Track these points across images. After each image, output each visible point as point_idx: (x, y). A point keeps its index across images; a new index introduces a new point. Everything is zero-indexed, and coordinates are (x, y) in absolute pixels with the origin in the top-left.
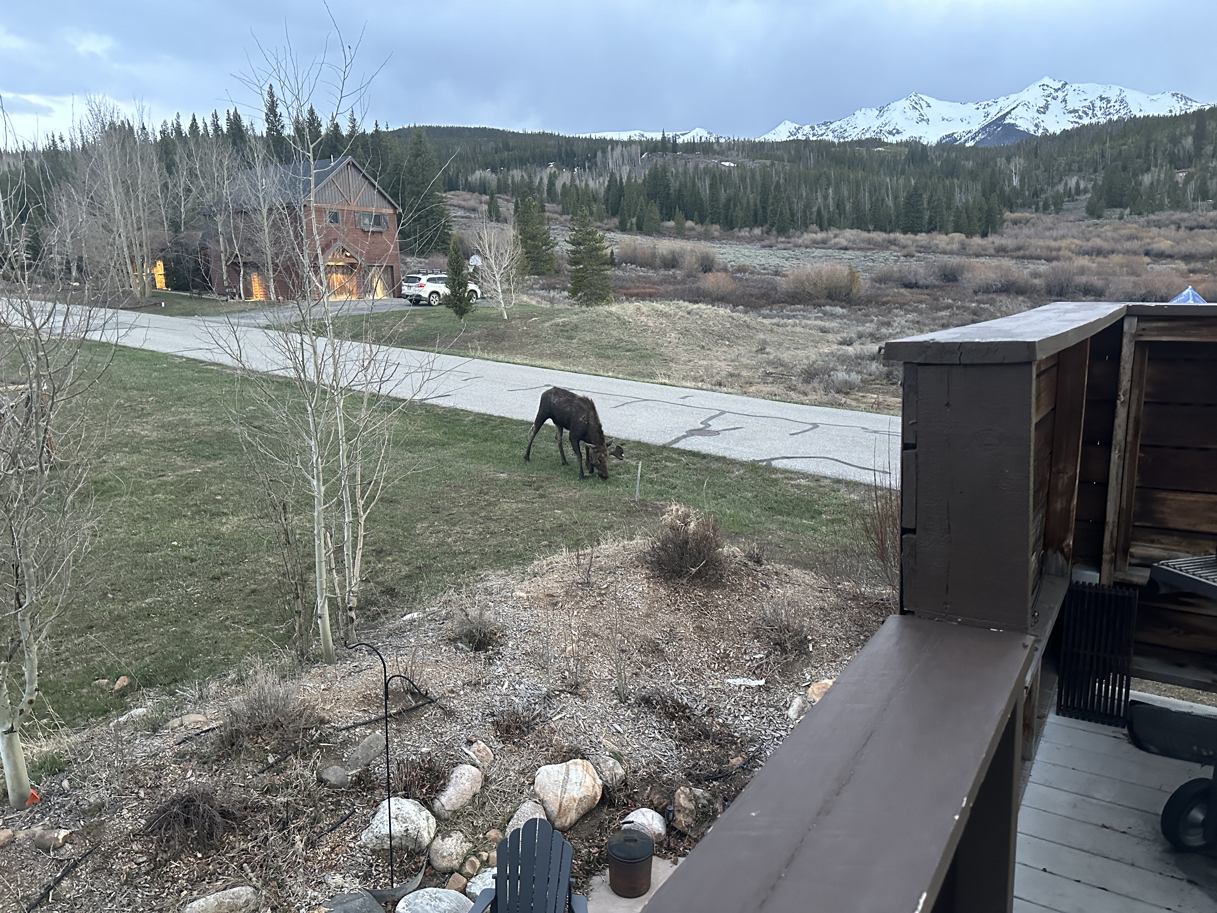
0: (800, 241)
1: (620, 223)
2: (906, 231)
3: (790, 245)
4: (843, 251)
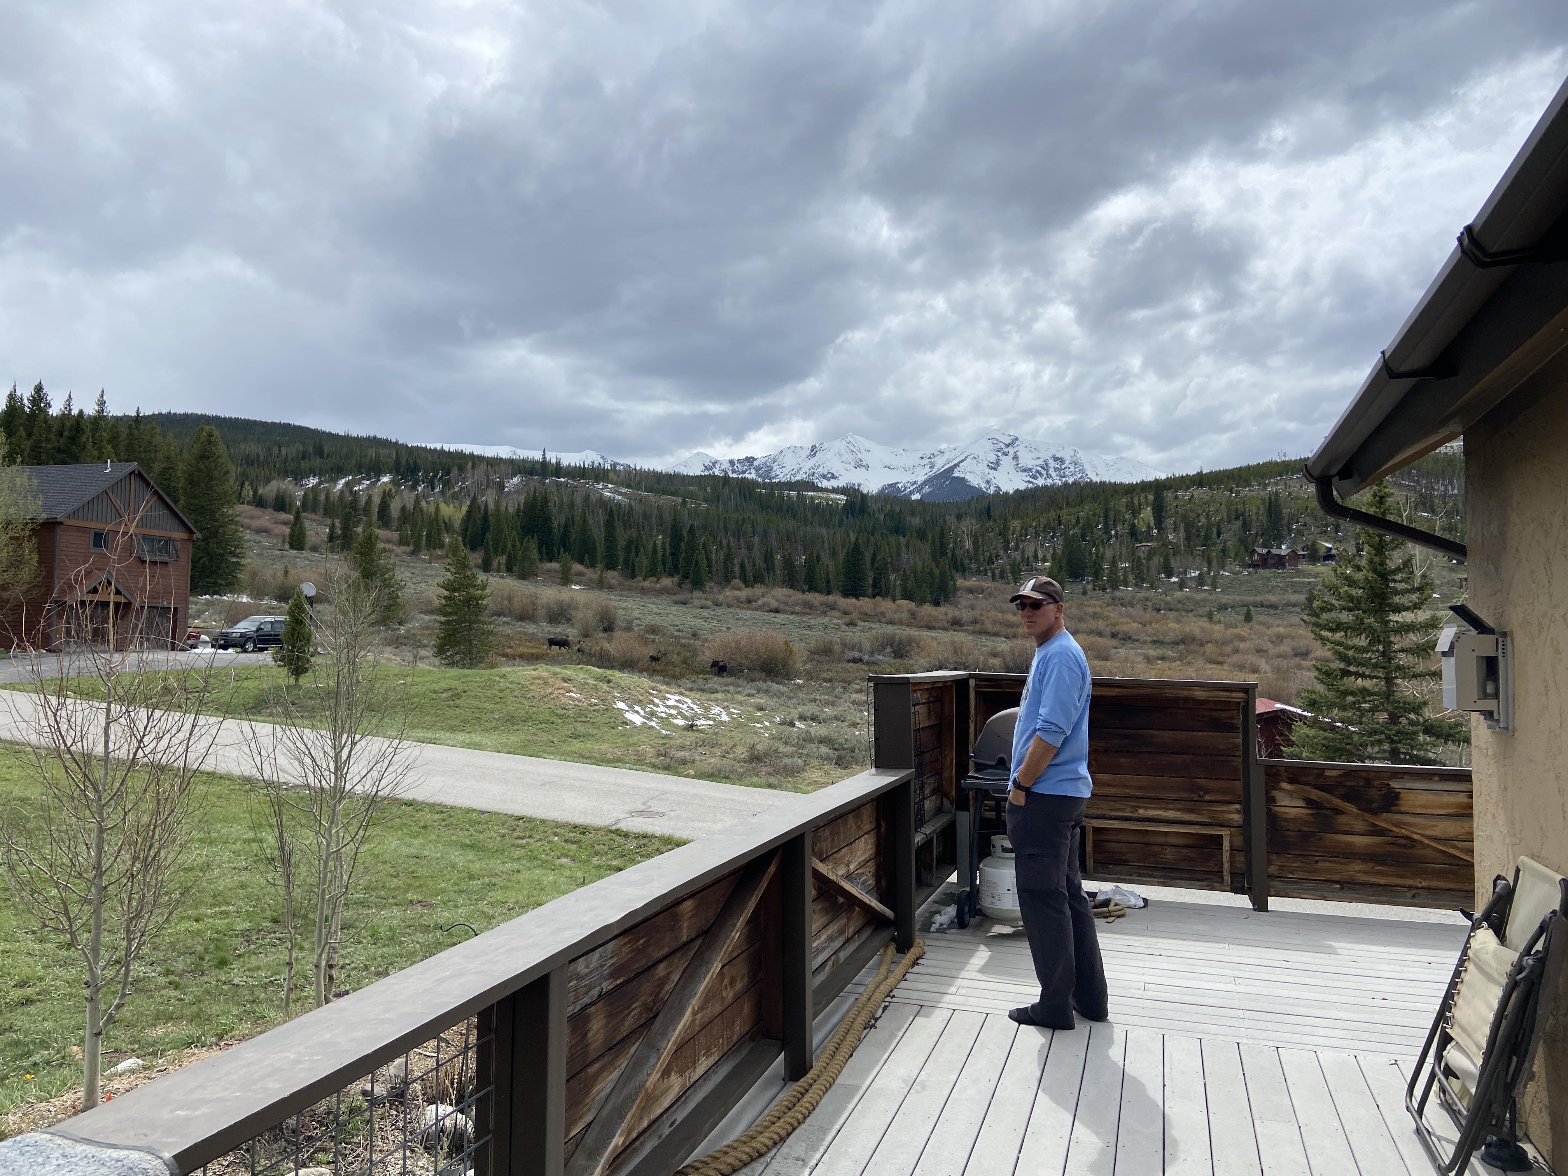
0: (720, 598)
1: (483, 561)
2: (846, 594)
3: (709, 603)
4: (773, 615)
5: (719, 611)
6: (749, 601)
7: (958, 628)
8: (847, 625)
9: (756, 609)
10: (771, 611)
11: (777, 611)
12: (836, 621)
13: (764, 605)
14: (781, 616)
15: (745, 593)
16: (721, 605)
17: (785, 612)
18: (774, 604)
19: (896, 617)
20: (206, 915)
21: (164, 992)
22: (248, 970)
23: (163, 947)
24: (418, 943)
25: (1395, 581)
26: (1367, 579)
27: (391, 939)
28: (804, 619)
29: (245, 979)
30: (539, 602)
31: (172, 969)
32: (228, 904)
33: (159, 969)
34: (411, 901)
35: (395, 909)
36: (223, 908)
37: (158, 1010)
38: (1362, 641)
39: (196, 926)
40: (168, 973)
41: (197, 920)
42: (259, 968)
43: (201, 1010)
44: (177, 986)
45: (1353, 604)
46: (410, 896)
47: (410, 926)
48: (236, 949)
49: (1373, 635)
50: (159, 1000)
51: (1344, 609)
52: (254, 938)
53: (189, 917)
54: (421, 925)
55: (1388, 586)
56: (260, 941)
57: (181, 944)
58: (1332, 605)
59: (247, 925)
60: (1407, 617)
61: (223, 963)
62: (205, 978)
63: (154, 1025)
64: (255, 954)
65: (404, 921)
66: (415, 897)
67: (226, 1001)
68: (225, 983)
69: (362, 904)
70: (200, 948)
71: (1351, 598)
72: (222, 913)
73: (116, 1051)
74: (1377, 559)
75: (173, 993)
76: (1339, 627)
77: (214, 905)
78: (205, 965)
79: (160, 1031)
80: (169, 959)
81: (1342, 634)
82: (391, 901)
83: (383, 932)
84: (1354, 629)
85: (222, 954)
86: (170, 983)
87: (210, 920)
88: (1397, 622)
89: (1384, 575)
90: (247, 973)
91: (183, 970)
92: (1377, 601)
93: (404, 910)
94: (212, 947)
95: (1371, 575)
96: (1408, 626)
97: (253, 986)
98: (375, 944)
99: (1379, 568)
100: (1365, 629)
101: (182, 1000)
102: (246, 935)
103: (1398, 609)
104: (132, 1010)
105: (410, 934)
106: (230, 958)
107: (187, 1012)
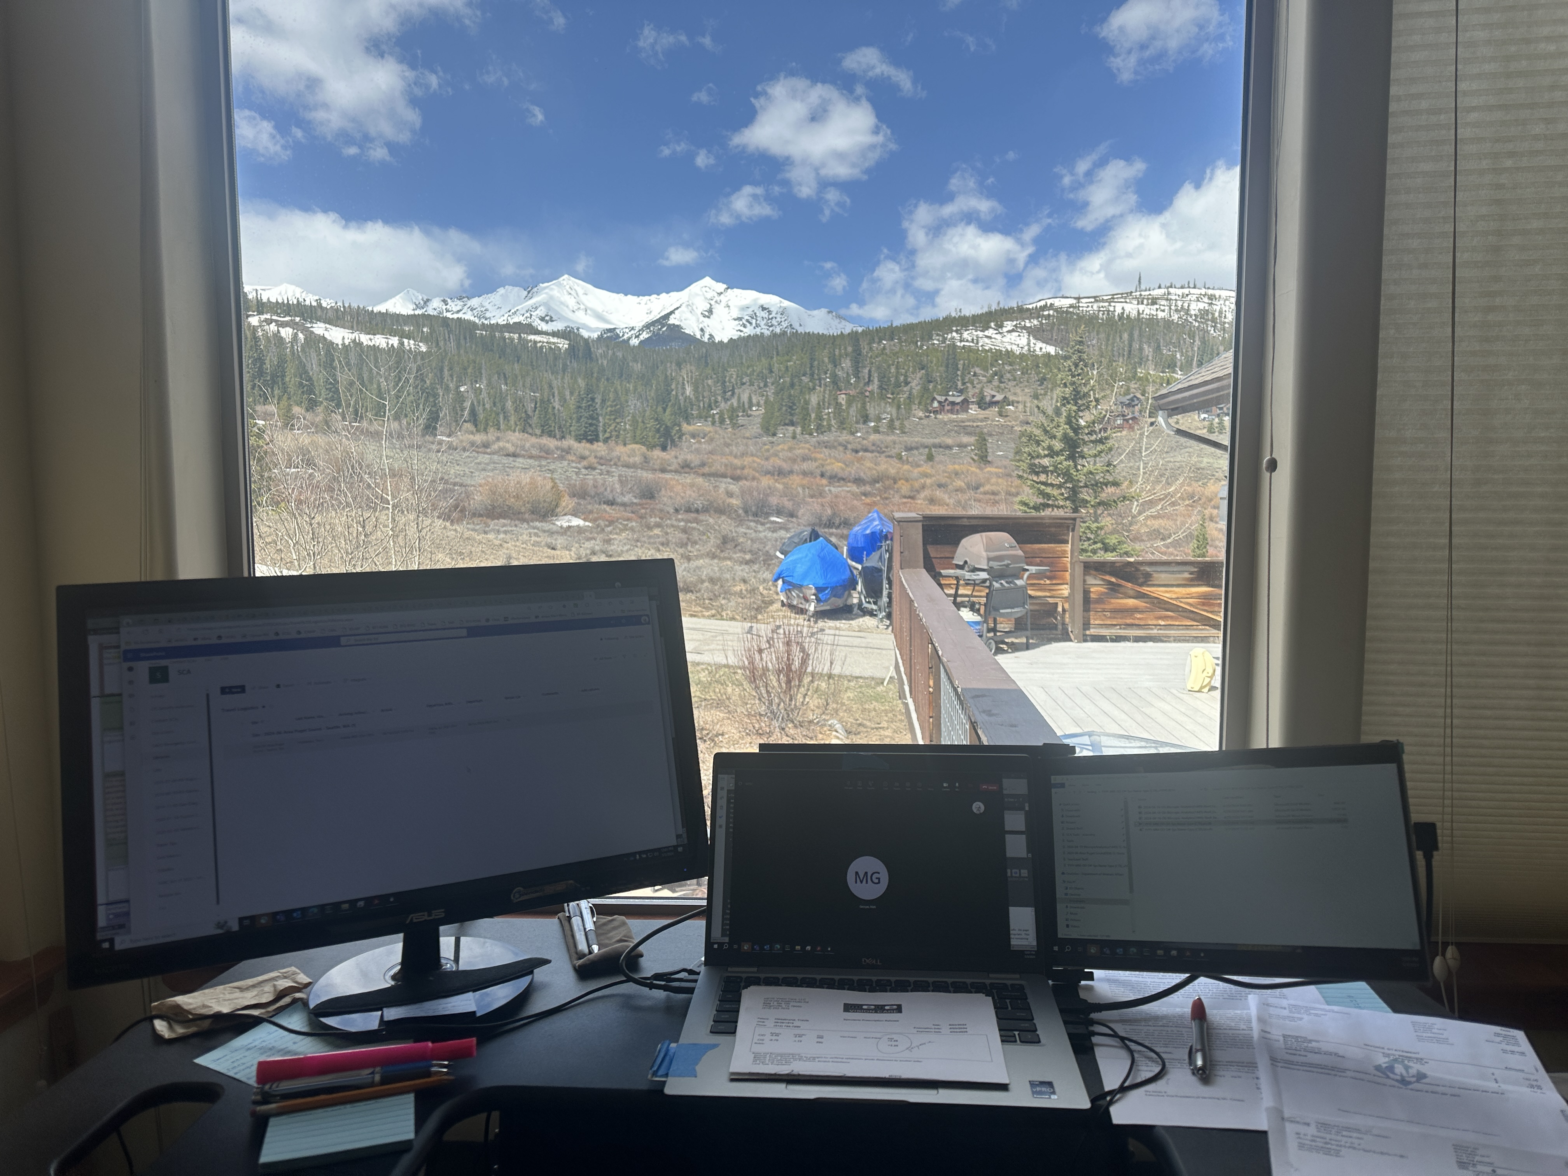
0: (453, 441)
2: (579, 439)
4: (511, 459)
6: (486, 445)
7: (687, 470)
8: (586, 468)
9: (494, 453)
10: (508, 455)
11: (514, 455)
12: (574, 465)
13: (501, 449)
14: (520, 460)
15: (479, 438)
17: (523, 456)
18: (511, 449)
19: (631, 460)
28: (544, 463)
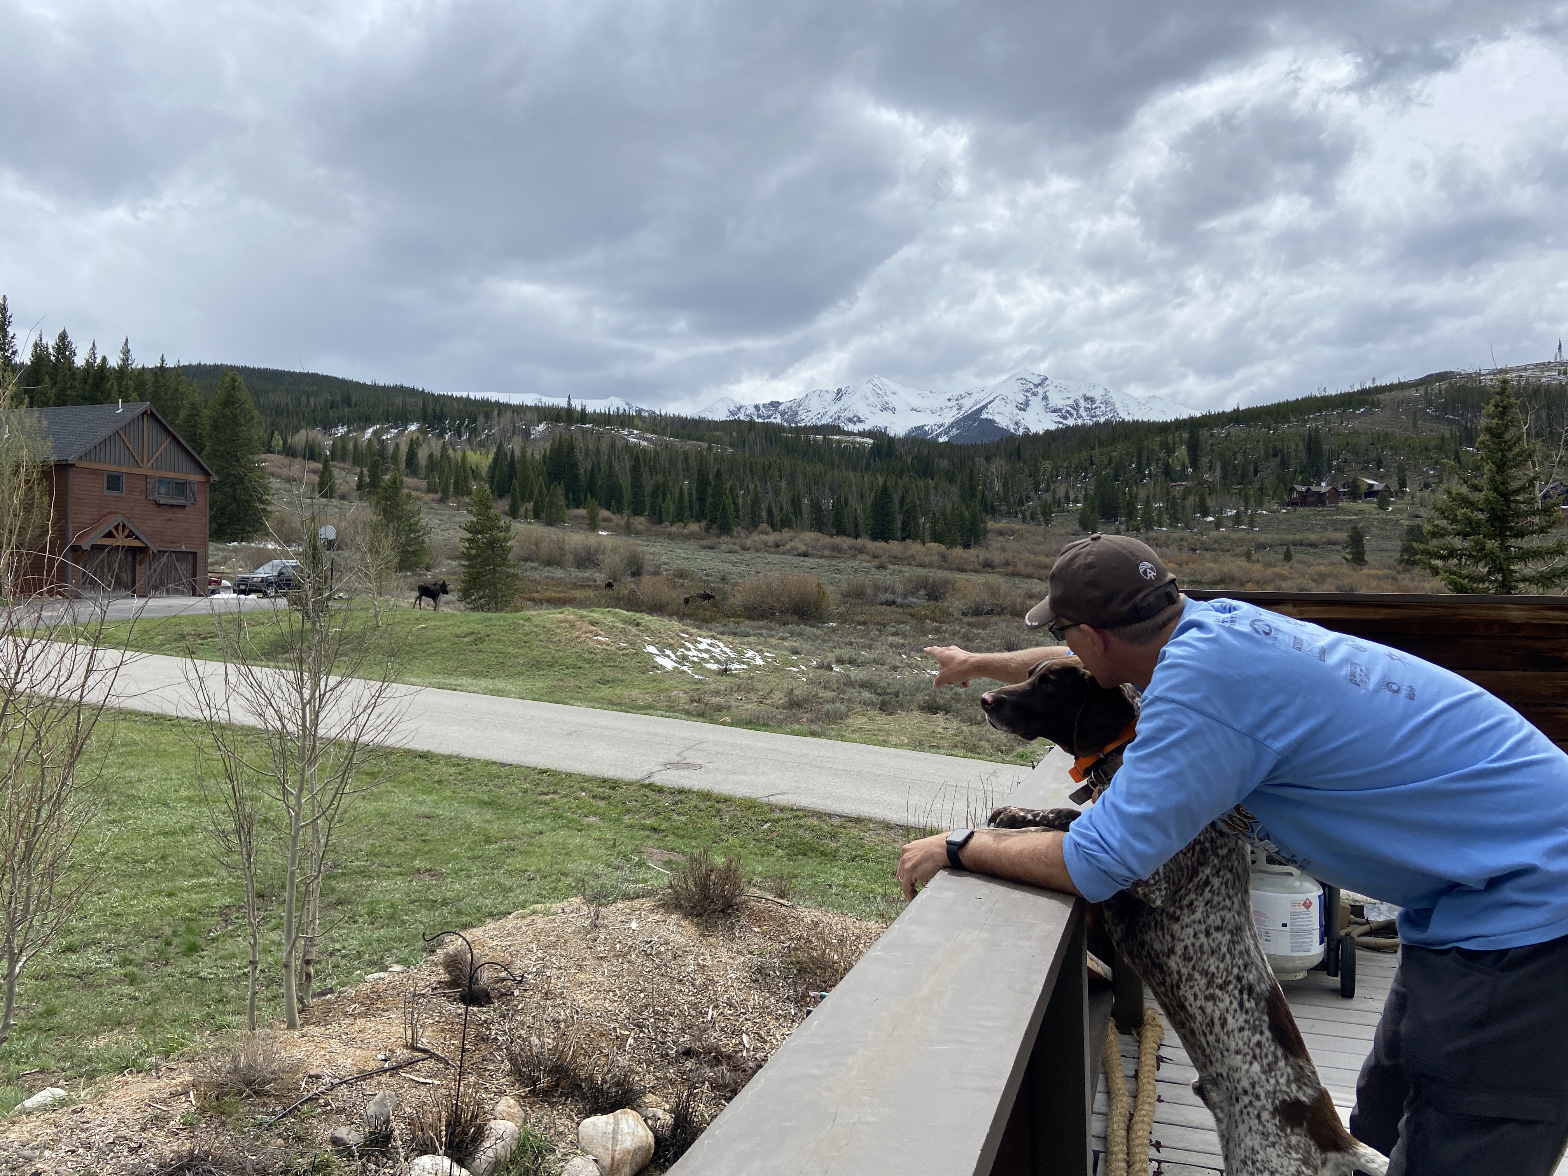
0: (748, 542)
1: (511, 507)
2: (874, 538)
3: (737, 548)
4: (802, 559)
5: (747, 555)
6: (777, 545)
7: (990, 570)
8: (877, 568)
9: (784, 553)
10: (799, 555)
11: (805, 555)
12: (865, 564)
13: (792, 549)
14: (810, 560)
15: (773, 537)
16: (749, 549)
17: (813, 556)
18: (803, 548)
19: (928, 559)
20: (181, 889)
21: (115, 988)
22: (221, 958)
23: (125, 930)
24: (421, 922)
25: (1516, 502)
26: (1487, 499)
27: (392, 917)
28: (834, 562)
29: (215, 970)
30: (567, 547)
31: (132, 957)
32: (209, 874)
33: (116, 958)
34: (418, 871)
35: (399, 880)
36: (203, 880)
37: (104, 1013)
38: (1482, 569)
39: (168, 902)
40: (125, 962)
41: (170, 895)
42: (233, 956)
43: (155, 1013)
44: (132, 979)
45: (1470, 529)
46: (417, 863)
47: (413, 902)
48: (210, 931)
49: (1494, 561)
50: (110, 999)
51: (1459, 534)
52: (233, 917)
53: (160, 893)
54: (427, 900)
55: (1509, 507)
56: (240, 921)
57: (147, 925)
58: (1445, 529)
59: (227, 901)
60: (1533, 542)
61: (192, 949)
62: (169, 969)
63: (96, 1034)
64: (232, 937)
65: (408, 895)
66: (423, 865)
67: (189, 1000)
68: (191, 976)
69: (363, 873)
70: (168, 930)
71: (1469, 521)
72: (202, 885)
73: (42, 1071)
74: (1498, 478)
75: (127, 989)
76: (1452, 553)
77: (192, 876)
78: (172, 951)
79: (102, 1043)
80: (129, 944)
81: (1456, 561)
82: (395, 869)
83: (382, 909)
84: (1470, 556)
85: (191, 938)
86: (126, 975)
87: (185, 895)
88: (1519, 548)
89: (1505, 495)
90: (219, 963)
91: (145, 959)
92: (1497, 524)
93: (410, 881)
94: (181, 929)
95: (1492, 495)
96: (1534, 552)
97: (223, 979)
98: (373, 923)
99: (1501, 487)
100: (1486, 556)
101: (136, 999)
102: (224, 913)
103: (1520, 534)
104: (73, 1013)
105: (413, 912)
106: (201, 942)
107: (139, 1015)
